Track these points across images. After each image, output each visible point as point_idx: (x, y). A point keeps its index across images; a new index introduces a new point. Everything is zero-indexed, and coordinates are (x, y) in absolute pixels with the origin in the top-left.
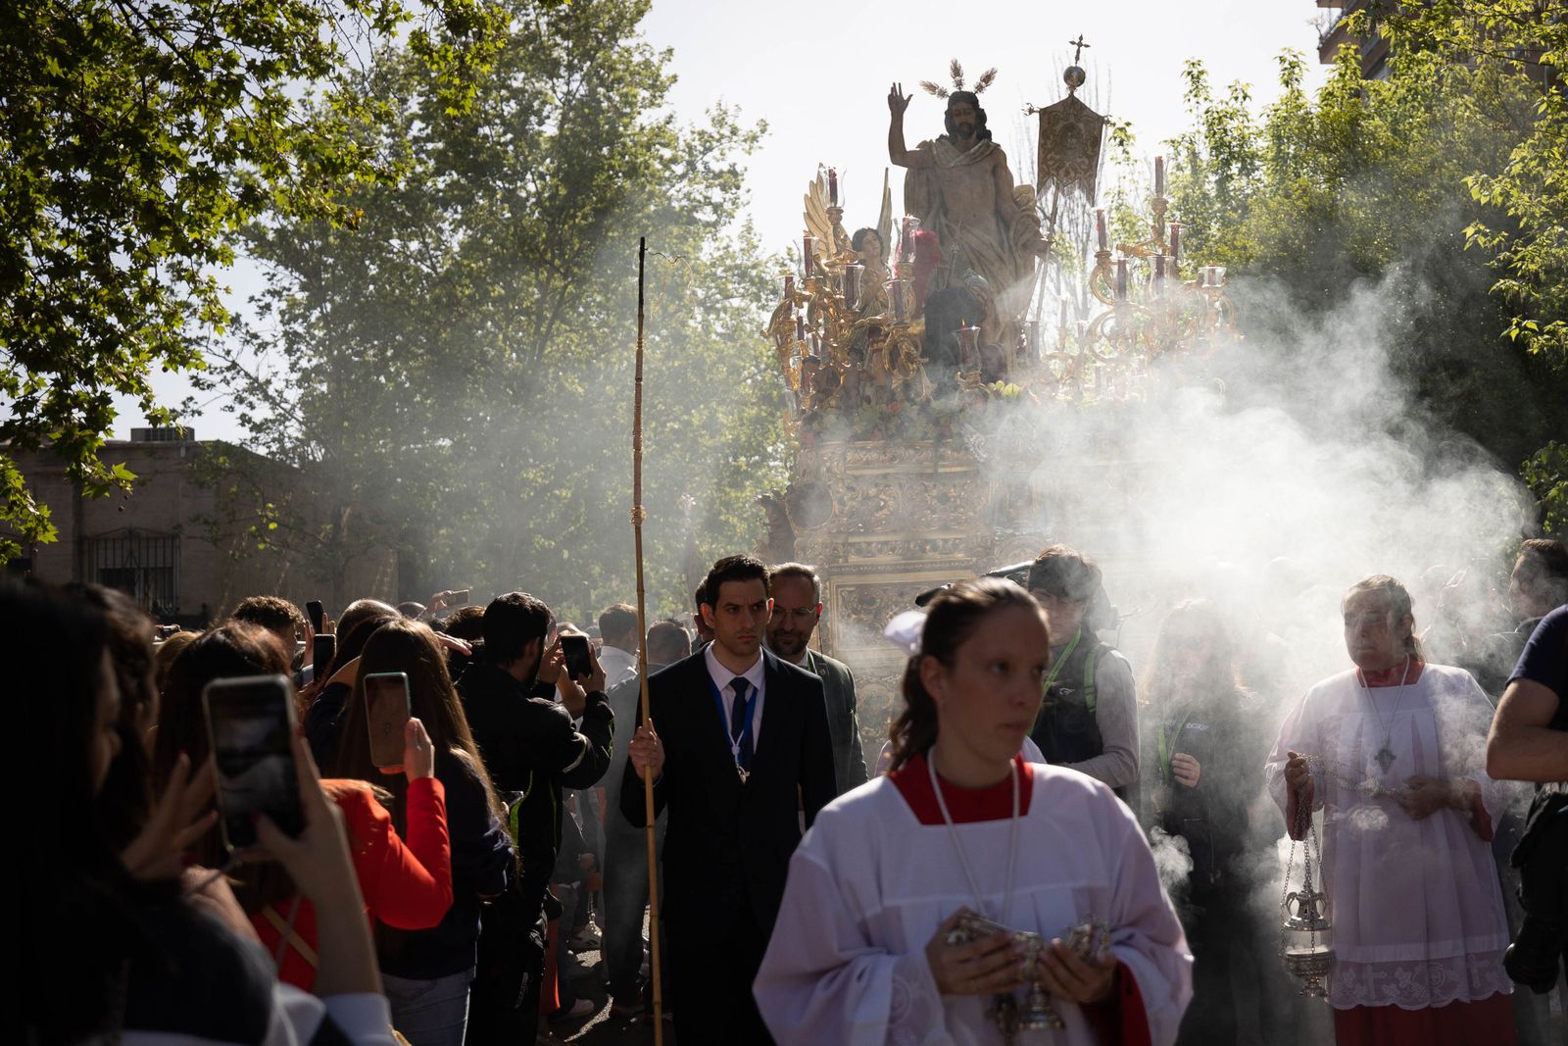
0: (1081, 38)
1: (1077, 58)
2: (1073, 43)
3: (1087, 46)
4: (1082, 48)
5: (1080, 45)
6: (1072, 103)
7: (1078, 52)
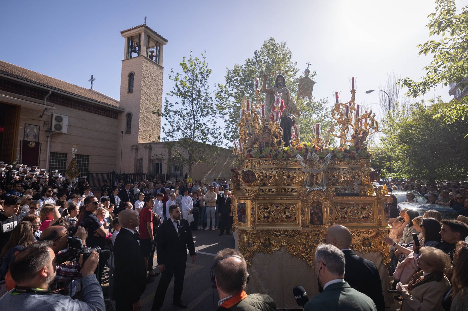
0: (309, 63)
1: (308, 67)
2: (307, 64)
3: (310, 64)
4: (309, 65)
5: (309, 64)
6: (307, 78)
7: (308, 66)
